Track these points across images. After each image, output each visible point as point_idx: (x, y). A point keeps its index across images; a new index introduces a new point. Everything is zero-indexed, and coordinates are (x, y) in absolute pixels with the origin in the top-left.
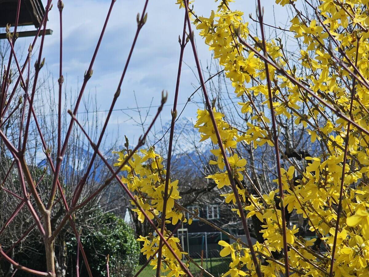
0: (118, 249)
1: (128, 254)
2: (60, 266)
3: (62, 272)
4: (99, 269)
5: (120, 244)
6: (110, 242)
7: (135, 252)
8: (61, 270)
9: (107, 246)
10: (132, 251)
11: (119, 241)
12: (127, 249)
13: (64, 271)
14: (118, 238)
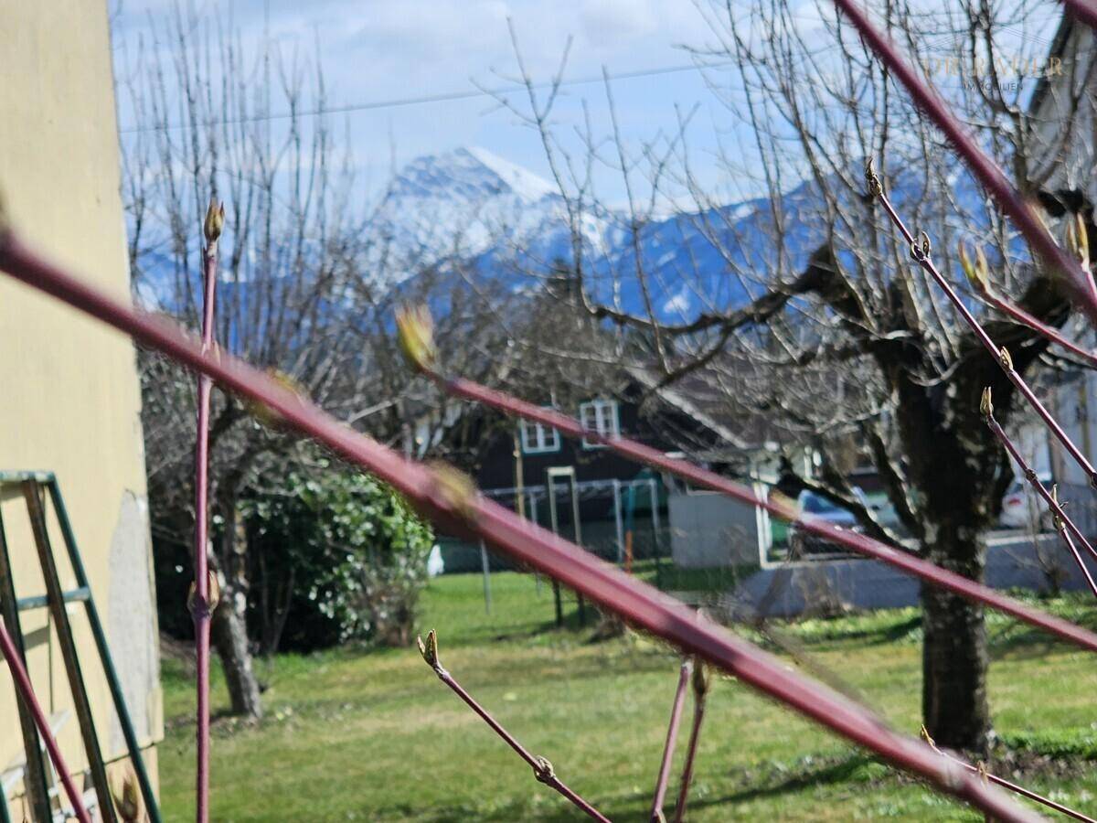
0: (367, 535)
1: (399, 550)
2: (229, 582)
3: (234, 603)
4: (313, 596)
5: (371, 518)
6: (345, 512)
7: (418, 545)
8: (232, 596)
9: (335, 527)
10: (408, 541)
11: (370, 510)
12: (394, 533)
13: (241, 599)
14: (367, 503)
